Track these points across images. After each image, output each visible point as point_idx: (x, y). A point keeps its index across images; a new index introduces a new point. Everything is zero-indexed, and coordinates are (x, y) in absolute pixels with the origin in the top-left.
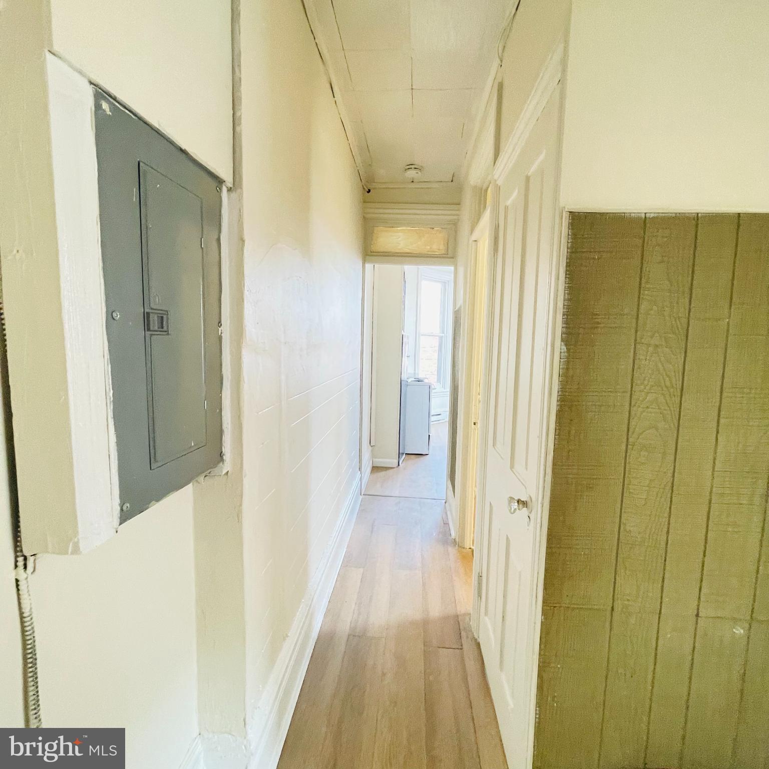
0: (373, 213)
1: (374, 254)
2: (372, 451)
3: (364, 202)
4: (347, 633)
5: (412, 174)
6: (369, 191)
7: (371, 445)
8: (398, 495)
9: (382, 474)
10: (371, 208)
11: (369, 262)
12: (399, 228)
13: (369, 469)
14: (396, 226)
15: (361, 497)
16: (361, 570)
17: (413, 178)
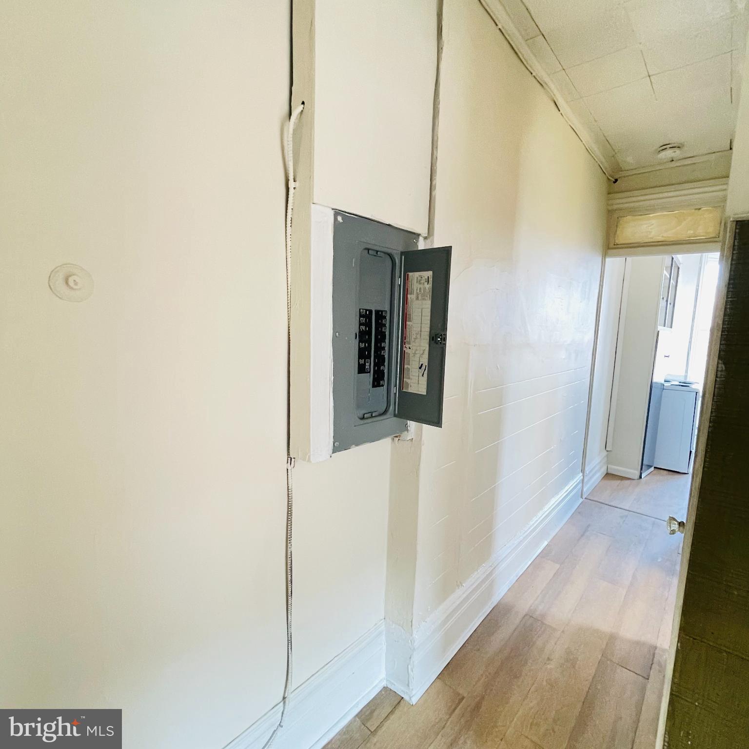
0: (618, 204)
1: (620, 246)
2: (607, 456)
3: (609, 193)
4: (524, 613)
5: (669, 153)
6: (616, 181)
7: (607, 450)
8: (627, 508)
9: (616, 483)
10: (619, 198)
11: (611, 256)
12: (651, 215)
13: (599, 475)
14: (648, 213)
15: (581, 500)
16: (557, 566)
17: (672, 158)
